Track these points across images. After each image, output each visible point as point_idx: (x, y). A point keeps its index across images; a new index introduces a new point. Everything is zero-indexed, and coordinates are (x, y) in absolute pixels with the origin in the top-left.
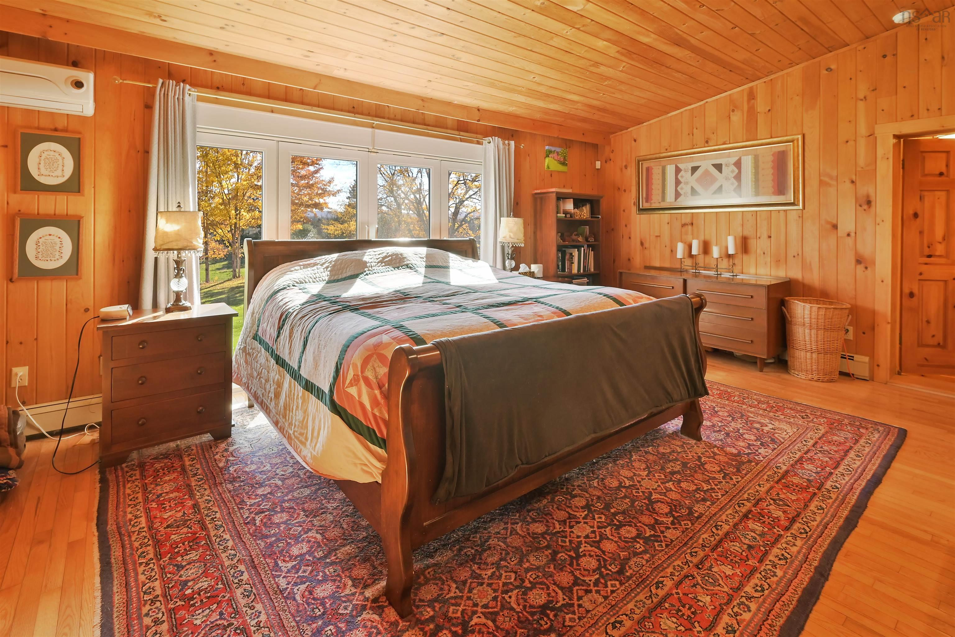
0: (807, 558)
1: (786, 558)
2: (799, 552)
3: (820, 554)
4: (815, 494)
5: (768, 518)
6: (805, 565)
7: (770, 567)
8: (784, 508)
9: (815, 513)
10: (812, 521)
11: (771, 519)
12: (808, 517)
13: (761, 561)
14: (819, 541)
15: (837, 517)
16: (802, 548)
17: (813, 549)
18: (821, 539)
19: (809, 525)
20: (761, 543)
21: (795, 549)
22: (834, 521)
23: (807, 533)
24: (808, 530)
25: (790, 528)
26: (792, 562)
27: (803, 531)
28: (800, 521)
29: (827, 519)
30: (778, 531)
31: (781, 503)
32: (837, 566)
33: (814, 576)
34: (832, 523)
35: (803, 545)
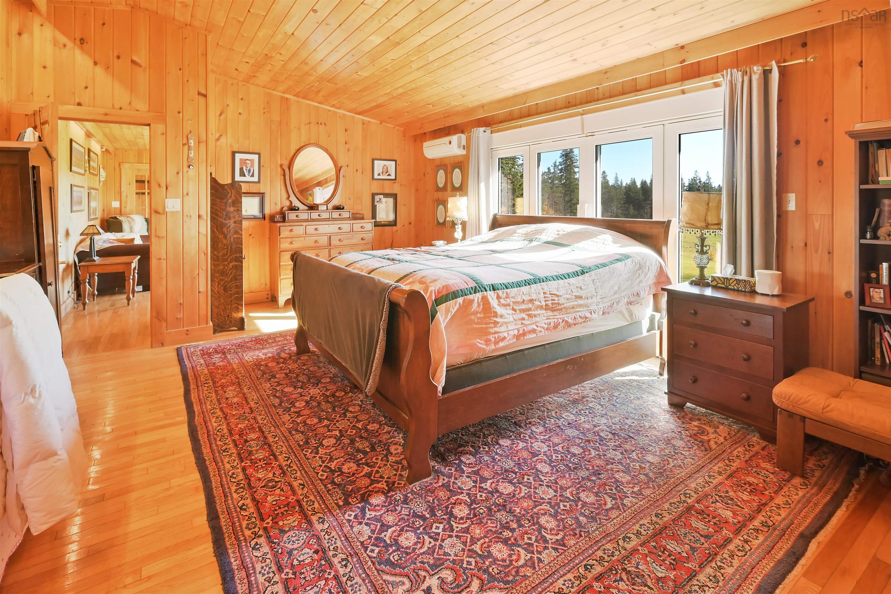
0: (215, 461)
1: (224, 451)
2: (222, 461)
3: (210, 470)
4: (262, 520)
5: (261, 465)
6: (212, 457)
7: (227, 442)
8: (264, 482)
9: (242, 498)
10: (238, 489)
11: (260, 467)
12: (242, 490)
13: (234, 441)
14: (218, 478)
15: (225, 510)
16: (223, 465)
17: (217, 470)
18: (219, 480)
19: (235, 484)
20: (244, 448)
21: (226, 460)
22: (224, 504)
23: (231, 477)
24: (233, 480)
25: (243, 471)
26: (219, 452)
27: (234, 476)
28: (243, 482)
29: (230, 502)
30: (246, 463)
31: (270, 484)
32: (196, 476)
33: (203, 456)
34: (223, 501)
35: (224, 467)
